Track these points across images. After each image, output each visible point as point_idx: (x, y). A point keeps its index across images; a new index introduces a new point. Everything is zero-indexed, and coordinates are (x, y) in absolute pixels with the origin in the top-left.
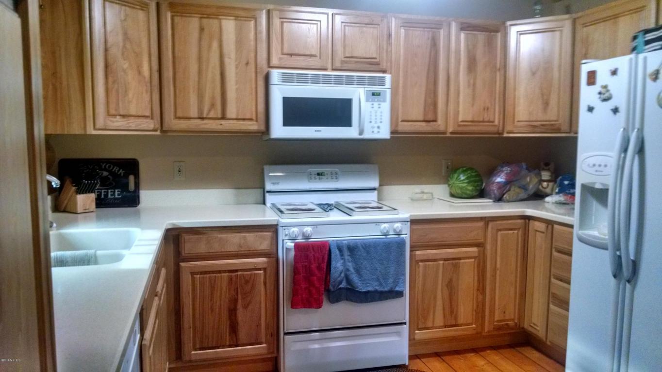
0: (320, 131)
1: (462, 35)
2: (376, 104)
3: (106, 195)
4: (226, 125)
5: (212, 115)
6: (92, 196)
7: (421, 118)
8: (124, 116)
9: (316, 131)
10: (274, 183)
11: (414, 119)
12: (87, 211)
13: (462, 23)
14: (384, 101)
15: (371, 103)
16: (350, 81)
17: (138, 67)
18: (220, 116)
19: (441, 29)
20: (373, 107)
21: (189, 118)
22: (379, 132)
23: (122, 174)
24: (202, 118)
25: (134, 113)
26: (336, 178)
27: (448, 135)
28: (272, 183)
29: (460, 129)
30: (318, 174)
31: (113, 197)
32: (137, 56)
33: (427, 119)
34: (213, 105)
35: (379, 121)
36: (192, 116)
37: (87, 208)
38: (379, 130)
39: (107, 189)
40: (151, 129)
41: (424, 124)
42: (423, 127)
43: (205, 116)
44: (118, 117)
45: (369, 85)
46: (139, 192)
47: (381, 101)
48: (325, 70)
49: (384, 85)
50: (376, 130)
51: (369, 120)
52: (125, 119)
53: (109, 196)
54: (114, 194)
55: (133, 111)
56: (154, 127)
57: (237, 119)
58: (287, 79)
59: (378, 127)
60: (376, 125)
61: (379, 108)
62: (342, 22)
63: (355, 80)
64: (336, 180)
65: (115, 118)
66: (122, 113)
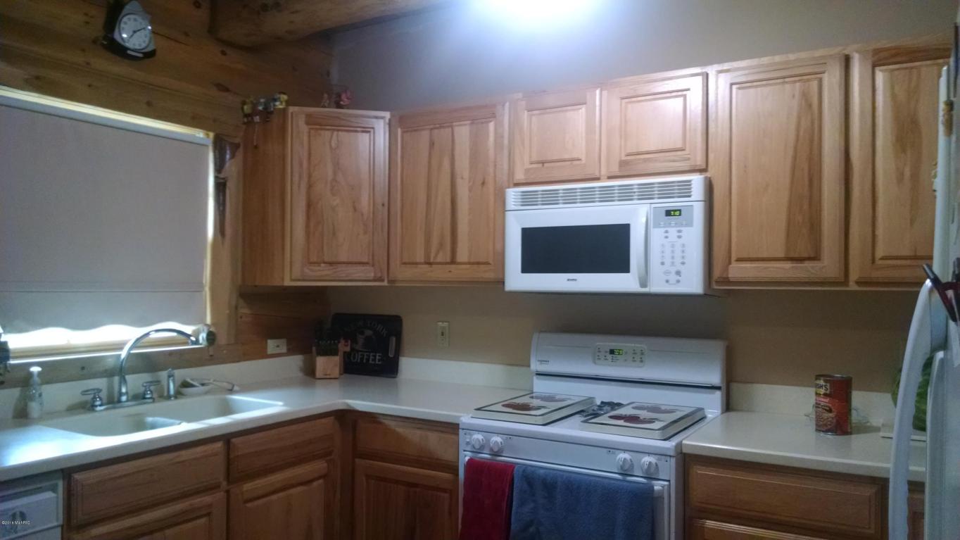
0: (575, 280)
1: (880, 77)
2: (673, 232)
3: (368, 360)
4: (457, 273)
5: (439, 259)
6: (336, 360)
7: (782, 255)
8: (331, 264)
9: (568, 280)
10: (541, 361)
11: (765, 255)
12: (328, 377)
13: (876, 52)
14: (690, 224)
15: (663, 230)
16: (626, 195)
17: (354, 202)
18: (448, 260)
19: (824, 73)
20: (666, 237)
21: (417, 264)
22: (678, 281)
23: (385, 335)
24: (430, 264)
25: (345, 260)
26: (642, 361)
27: (853, 287)
28: (539, 361)
29: (877, 274)
30: (612, 352)
31: (373, 362)
32: (353, 189)
33: (792, 255)
34: (441, 245)
35: (678, 260)
36: (418, 261)
37: (328, 373)
38: (678, 278)
39: (370, 352)
40: (371, 278)
41: (788, 265)
42: (784, 270)
43: (432, 260)
44: (323, 265)
45: (659, 198)
46: (398, 358)
47: (682, 225)
48: (598, 179)
49: (689, 196)
50: (673, 278)
51: (660, 261)
52: (332, 268)
53: (371, 362)
54: (374, 360)
55: (343, 258)
56: (375, 277)
57: (469, 263)
58: (528, 200)
59: (678, 273)
60: (673, 270)
61: (679, 237)
62: (623, 98)
63: (634, 192)
64: (641, 364)
65: (319, 266)
66: (326, 259)
